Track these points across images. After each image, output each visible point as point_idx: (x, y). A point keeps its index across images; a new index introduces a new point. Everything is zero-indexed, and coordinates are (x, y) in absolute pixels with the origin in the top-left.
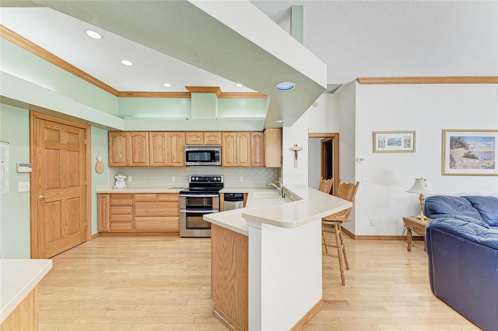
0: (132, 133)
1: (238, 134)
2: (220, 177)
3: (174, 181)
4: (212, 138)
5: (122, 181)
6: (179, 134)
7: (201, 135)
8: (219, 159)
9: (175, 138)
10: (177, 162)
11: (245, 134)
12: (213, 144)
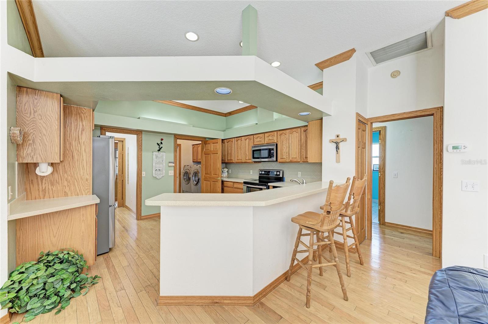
0: (227, 140)
1: (290, 131)
2: (279, 172)
3: (252, 174)
4: (270, 138)
5: (225, 172)
6: (250, 137)
7: (263, 136)
8: (274, 155)
9: (247, 140)
10: (249, 159)
11: (296, 130)
12: (271, 142)
